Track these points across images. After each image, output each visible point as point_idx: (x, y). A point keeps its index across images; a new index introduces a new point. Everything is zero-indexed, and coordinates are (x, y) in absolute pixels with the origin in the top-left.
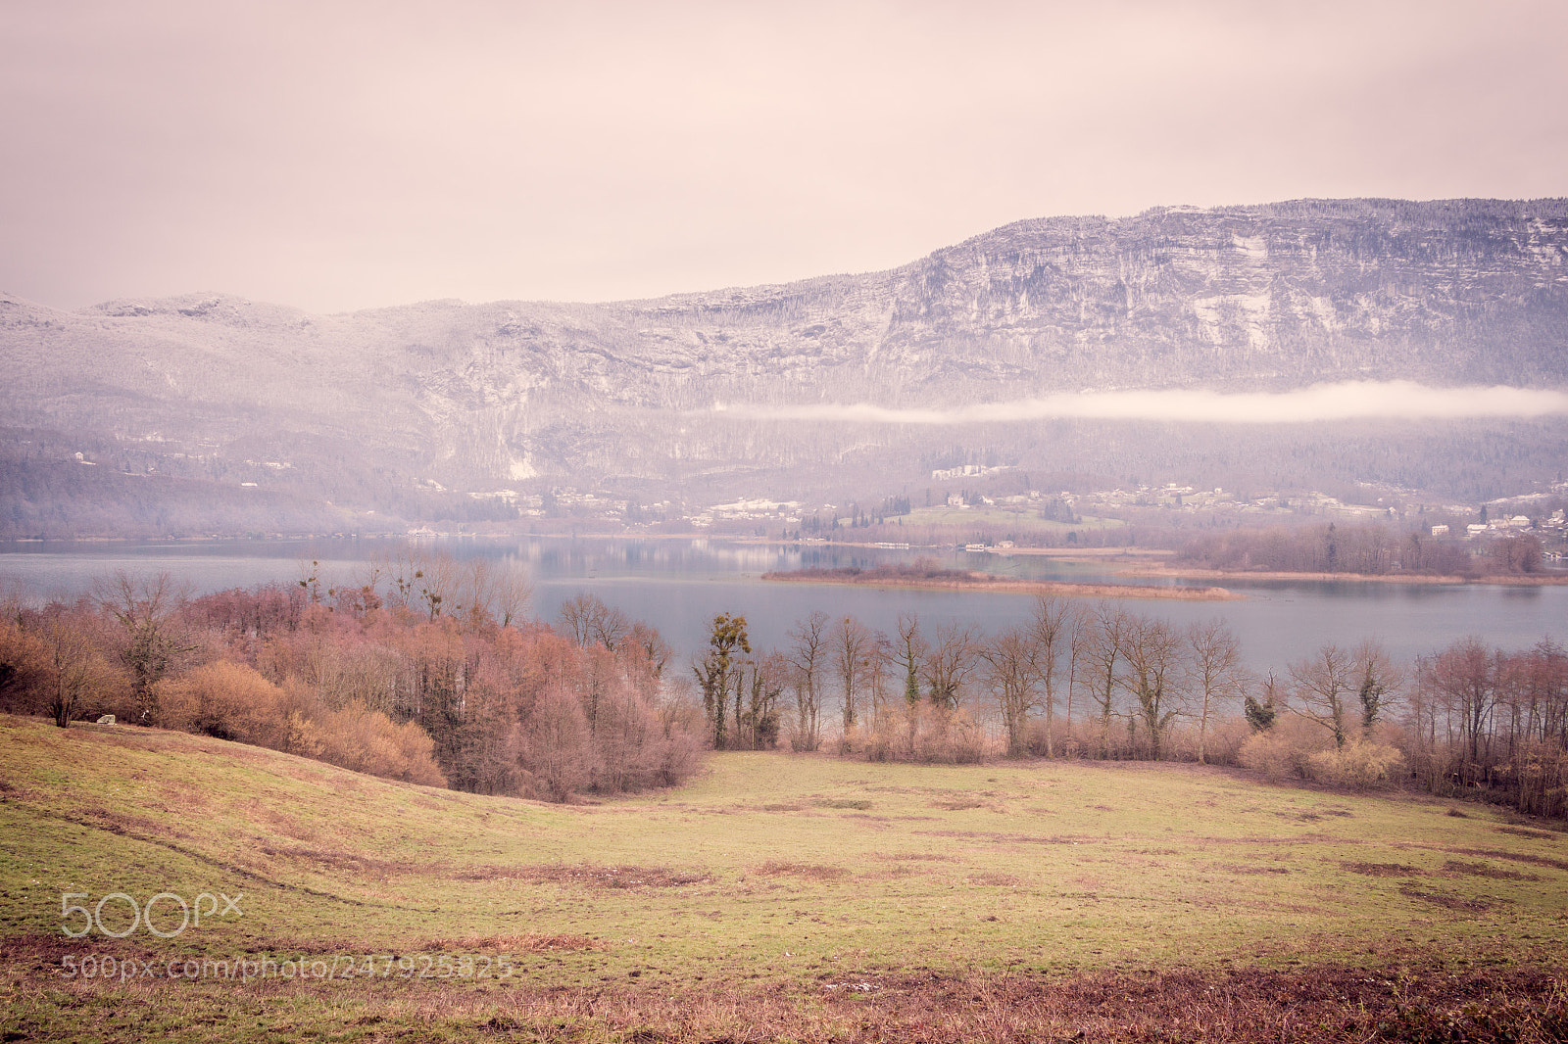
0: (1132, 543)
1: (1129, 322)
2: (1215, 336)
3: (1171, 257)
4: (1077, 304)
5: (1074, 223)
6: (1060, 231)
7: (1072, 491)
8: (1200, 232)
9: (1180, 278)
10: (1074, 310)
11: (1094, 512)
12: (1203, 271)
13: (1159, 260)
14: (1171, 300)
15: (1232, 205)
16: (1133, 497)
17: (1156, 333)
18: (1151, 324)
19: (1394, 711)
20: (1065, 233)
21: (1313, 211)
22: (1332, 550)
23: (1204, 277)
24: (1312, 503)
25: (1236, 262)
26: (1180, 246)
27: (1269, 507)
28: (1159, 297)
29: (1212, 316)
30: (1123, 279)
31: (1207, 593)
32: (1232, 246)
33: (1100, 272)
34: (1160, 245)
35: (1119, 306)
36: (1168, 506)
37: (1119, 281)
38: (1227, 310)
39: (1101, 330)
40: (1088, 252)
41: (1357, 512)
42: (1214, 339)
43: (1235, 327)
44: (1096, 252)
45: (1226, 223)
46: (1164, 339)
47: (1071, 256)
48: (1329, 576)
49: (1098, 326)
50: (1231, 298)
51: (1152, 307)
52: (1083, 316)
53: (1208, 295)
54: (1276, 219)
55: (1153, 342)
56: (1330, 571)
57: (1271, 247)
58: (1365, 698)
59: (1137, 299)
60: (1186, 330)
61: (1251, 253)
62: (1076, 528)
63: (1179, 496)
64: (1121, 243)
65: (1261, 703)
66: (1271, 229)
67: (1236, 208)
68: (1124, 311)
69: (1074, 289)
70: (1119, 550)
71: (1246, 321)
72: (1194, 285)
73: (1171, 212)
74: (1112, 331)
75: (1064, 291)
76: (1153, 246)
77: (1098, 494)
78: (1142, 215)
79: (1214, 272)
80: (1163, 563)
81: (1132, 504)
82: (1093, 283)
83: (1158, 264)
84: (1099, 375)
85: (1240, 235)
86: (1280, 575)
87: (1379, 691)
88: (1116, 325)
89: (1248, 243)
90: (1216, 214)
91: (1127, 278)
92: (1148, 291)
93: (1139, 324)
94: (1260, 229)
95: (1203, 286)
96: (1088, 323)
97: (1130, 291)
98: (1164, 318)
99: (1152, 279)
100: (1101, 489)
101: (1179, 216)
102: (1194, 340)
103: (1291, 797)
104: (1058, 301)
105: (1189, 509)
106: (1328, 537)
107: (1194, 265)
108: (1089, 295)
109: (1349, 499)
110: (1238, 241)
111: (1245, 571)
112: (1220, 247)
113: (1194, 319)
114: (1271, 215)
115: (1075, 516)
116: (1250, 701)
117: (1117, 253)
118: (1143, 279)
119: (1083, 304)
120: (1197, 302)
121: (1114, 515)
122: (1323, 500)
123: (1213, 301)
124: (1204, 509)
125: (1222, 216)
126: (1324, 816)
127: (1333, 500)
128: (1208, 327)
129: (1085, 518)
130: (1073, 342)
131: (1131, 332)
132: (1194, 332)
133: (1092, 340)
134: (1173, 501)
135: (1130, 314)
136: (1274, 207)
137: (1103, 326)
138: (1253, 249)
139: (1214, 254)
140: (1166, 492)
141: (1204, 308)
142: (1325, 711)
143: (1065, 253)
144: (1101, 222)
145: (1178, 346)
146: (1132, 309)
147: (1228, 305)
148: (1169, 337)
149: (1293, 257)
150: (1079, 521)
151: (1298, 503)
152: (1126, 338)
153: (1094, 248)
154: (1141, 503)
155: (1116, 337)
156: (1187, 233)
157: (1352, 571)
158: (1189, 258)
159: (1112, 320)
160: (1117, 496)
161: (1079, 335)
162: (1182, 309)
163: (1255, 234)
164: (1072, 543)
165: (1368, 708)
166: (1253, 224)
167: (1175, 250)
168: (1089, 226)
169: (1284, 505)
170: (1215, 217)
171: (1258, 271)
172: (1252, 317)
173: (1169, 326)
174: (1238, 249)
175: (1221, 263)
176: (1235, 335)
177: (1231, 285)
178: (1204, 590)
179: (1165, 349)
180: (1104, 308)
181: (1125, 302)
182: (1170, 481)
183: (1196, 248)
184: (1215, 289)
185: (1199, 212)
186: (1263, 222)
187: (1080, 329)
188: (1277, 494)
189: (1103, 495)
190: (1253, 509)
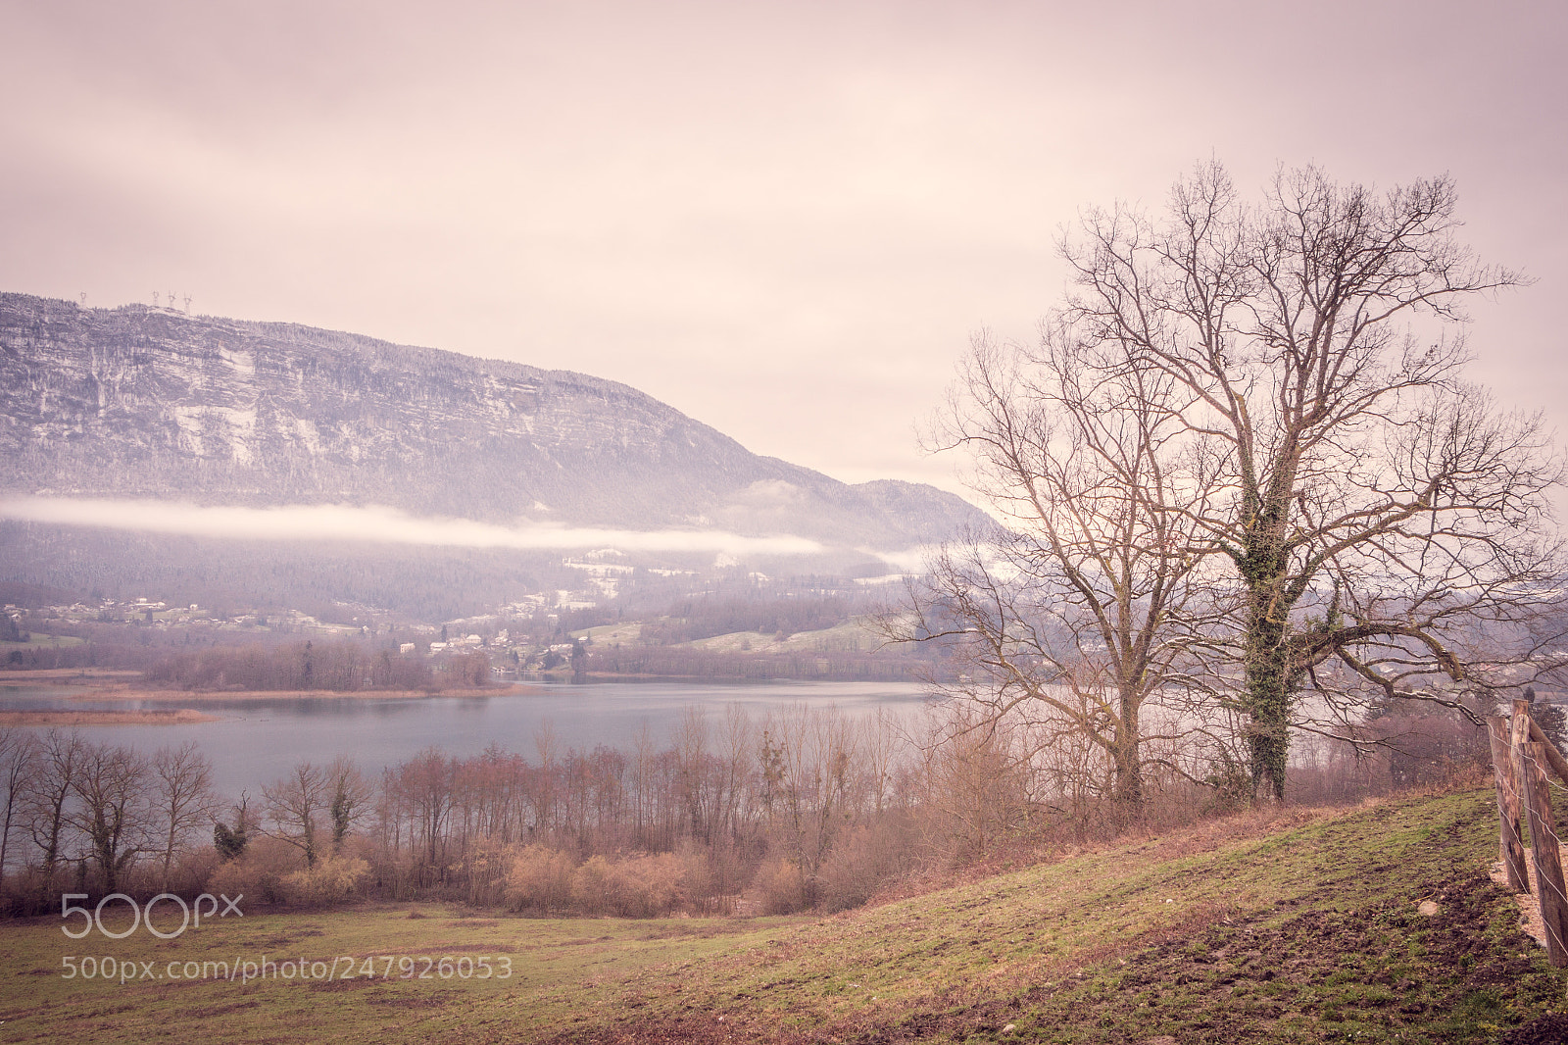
0: (92, 663)
1: (100, 422)
2: (197, 446)
3: (153, 359)
4: (36, 395)
5: (38, 305)
6: (18, 310)
7: (19, 604)
8: (185, 338)
9: (160, 381)
10: (33, 400)
11: (46, 629)
12: (186, 378)
13: (138, 360)
14: (149, 404)
15: (221, 316)
16: (95, 613)
17: (132, 437)
18: (125, 427)
19: (362, 824)
20: (26, 313)
21: (299, 336)
22: (308, 667)
23: (187, 385)
24: (290, 621)
25: (221, 374)
26: (162, 349)
27: (247, 624)
28: (136, 399)
29: (194, 426)
30: (94, 373)
31: (177, 716)
32: (218, 357)
33: (67, 362)
34: (140, 345)
35: (89, 402)
36: (137, 622)
37: (90, 376)
38: (210, 421)
39: (66, 427)
40: (53, 338)
41: (334, 631)
42: (195, 449)
43: (218, 440)
44: (63, 341)
45: (213, 334)
46: (140, 443)
47: (32, 341)
48: (304, 694)
49: (62, 421)
50: (216, 410)
51: (127, 408)
52: (44, 408)
53: (191, 403)
54: (265, 337)
55: (128, 446)
56: (306, 689)
57: (258, 364)
58: (336, 814)
59: (111, 396)
60: (165, 437)
61: (237, 367)
62: (22, 647)
63: (149, 613)
64: (94, 335)
65: (231, 828)
66: (259, 347)
67: (224, 321)
68: (95, 409)
69: (33, 377)
70: (77, 671)
71: (231, 434)
72: (176, 391)
73: (154, 312)
74: (78, 429)
75: (20, 377)
76: (132, 345)
77: (53, 608)
78: (120, 309)
79: (198, 381)
80: (127, 685)
81: (93, 619)
82: (58, 374)
83: (136, 364)
84: (61, 475)
85: (228, 348)
86: (256, 695)
87: (350, 805)
88: (84, 422)
89: (235, 356)
90: (202, 323)
91: (100, 374)
92: (123, 390)
93: (111, 424)
94: (248, 345)
95: (186, 394)
96: (49, 417)
97: (102, 388)
98: (142, 422)
99: (129, 379)
100: (58, 601)
101: (162, 318)
102: (174, 448)
103: (260, 924)
104: (12, 388)
105: (161, 626)
106: (305, 655)
107: (177, 371)
108: (52, 386)
109: (325, 618)
110: (224, 353)
111: (220, 691)
112: (205, 357)
113: (175, 427)
114: (259, 333)
115: (22, 633)
116: (220, 828)
117: (89, 346)
118: (119, 377)
119: (45, 395)
120: (179, 409)
121: (71, 632)
122: (301, 618)
123: (196, 410)
124: (177, 626)
125: (209, 326)
126: (294, 939)
127: (311, 619)
128: (190, 437)
129: (34, 636)
130: (30, 435)
131: (103, 432)
132: (174, 439)
133: (53, 435)
134: (142, 617)
135: (102, 413)
136: (263, 326)
137: (68, 422)
138: (241, 364)
139: (199, 363)
140: (135, 607)
141: (187, 417)
142: (296, 830)
143: (24, 335)
144: (72, 309)
145: (155, 453)
146: (104, 407)
147: (211, 417)
148: (145, 441)
149: (280, 378)
150: (26, 639)
151: (277, 621)
152: (95, 437)
153: (61, 335)
154: (105, 618)
155: (83, 435)
156: (170, 337)
157: (327, 688)
158: (171, 363)
159: (79, 417)
160: (75, 611)
161: (37, 429)
162: (162, 415)
163: (242, 349)
164: (15, 664)
165: (339, 823)
166: (240, 339)
167: (156, 352)
168: (55, 311)
169: (263, 623)
170: (202, 325)
171: (245, 386)
172: (237, 431)
173: (147, 431)
174: (224, 362)
175: (206, 374)
176: (219, 448)
177: (216, 397)
178: (174, 712)
179: (140, 454)
180: (70, 402)
181: (96, 399)
182: (140, 596)
183: (180, 354)
184: (198, 399)
185: (185, 317)
186: (252, 338)
187: (39, 422)
188: (255, 612)
189: (58, 609)
190: (231, 626)
